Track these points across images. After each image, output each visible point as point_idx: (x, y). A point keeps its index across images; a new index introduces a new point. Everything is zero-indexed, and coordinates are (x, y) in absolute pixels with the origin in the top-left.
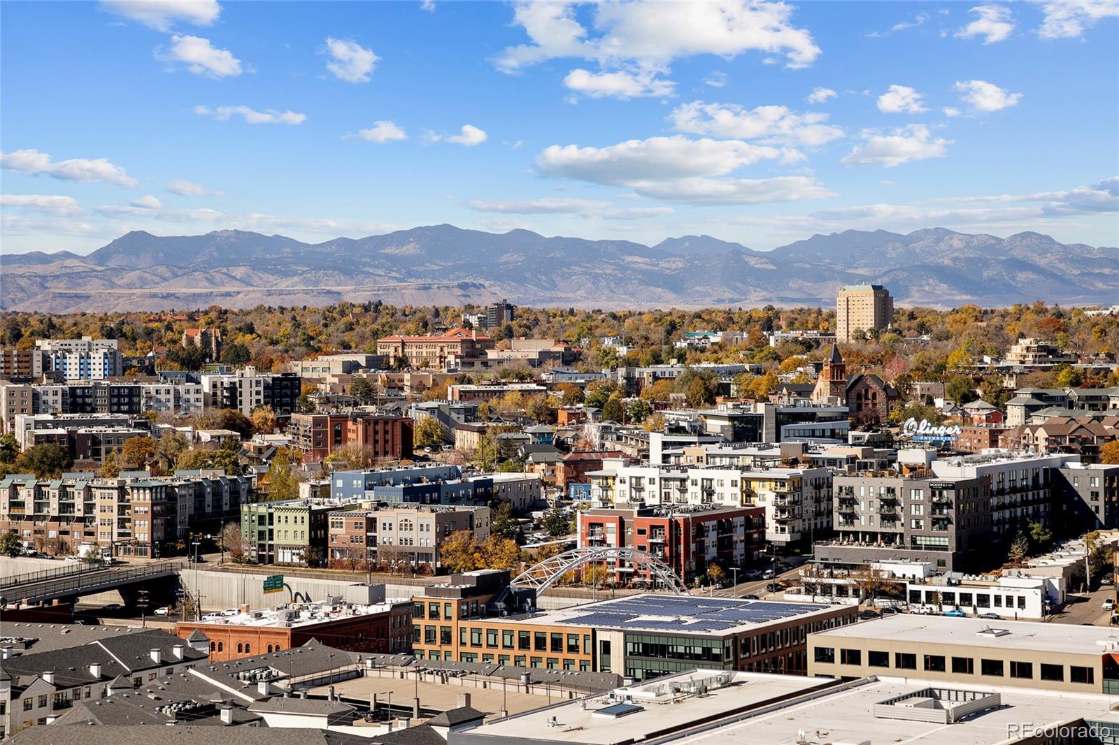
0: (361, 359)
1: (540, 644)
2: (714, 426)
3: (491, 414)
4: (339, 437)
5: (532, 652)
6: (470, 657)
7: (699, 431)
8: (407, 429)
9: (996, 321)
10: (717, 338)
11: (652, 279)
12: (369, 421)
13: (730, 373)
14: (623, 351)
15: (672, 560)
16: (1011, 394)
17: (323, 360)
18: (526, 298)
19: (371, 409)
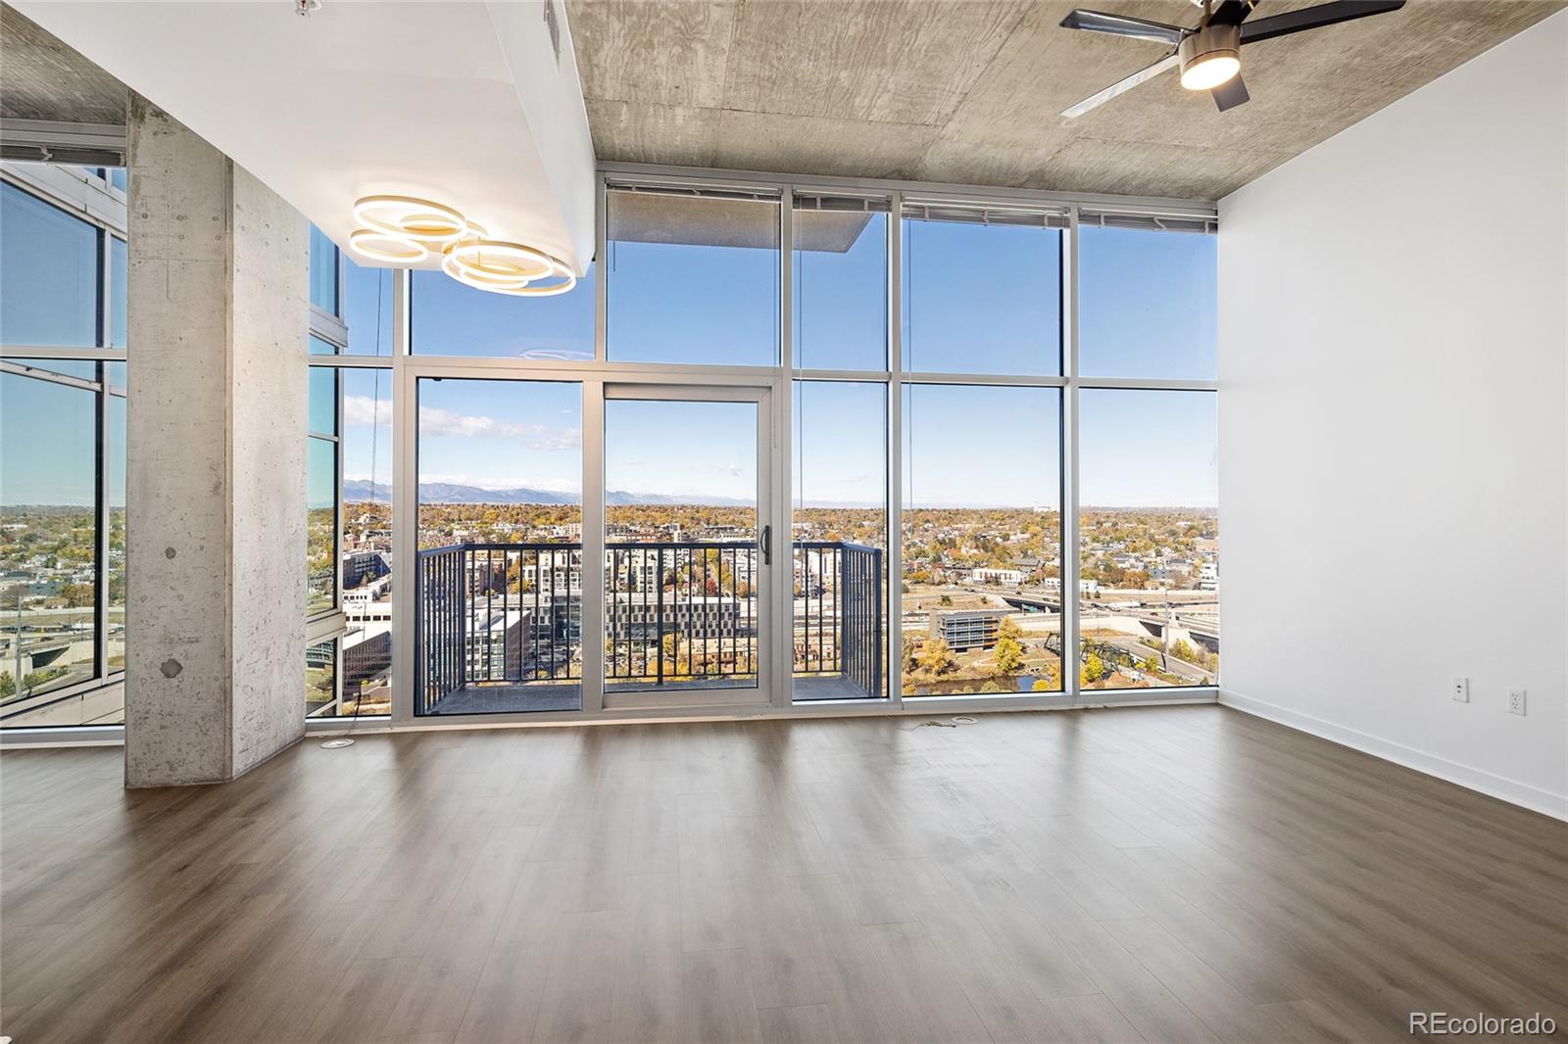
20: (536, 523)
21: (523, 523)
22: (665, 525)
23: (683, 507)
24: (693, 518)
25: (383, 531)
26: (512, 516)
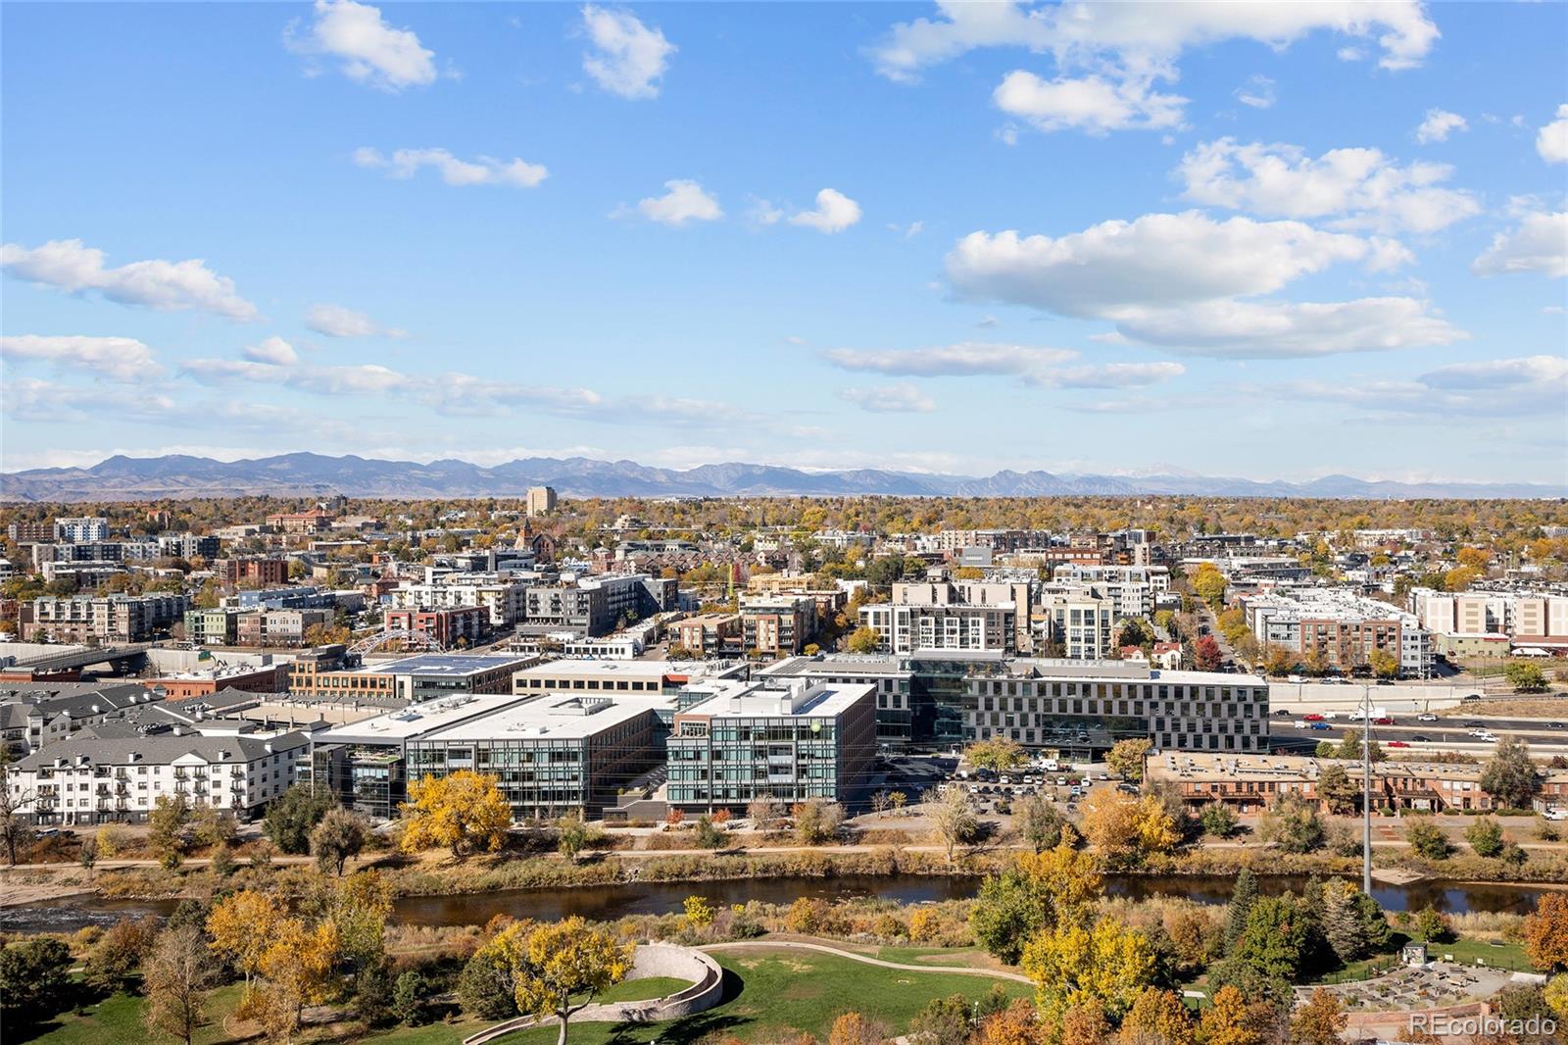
0: (257, 528)
1: (364, 684)
2: (461, 563)
3: (334, 558)
4: (244, 572)
5: (359, 689)
6: (323, 693)
7: (453, 565)
8: (285, 566)
9: (610, 506)
10: (463, 515)
11: (426, 483)
12: (261, 562)
13: (470, 534)
14: (410, 522)
15: (439, 636)
16: (618, 544)
17: (233, 529)
18: (354, 493)
19: (262, 556)
20: (887, 529)
21: (866, 529)
22: (1120, 533)
23: (1152, 499)
24: (1172, 520)
25: (648, 543)
26: (848, 517)
